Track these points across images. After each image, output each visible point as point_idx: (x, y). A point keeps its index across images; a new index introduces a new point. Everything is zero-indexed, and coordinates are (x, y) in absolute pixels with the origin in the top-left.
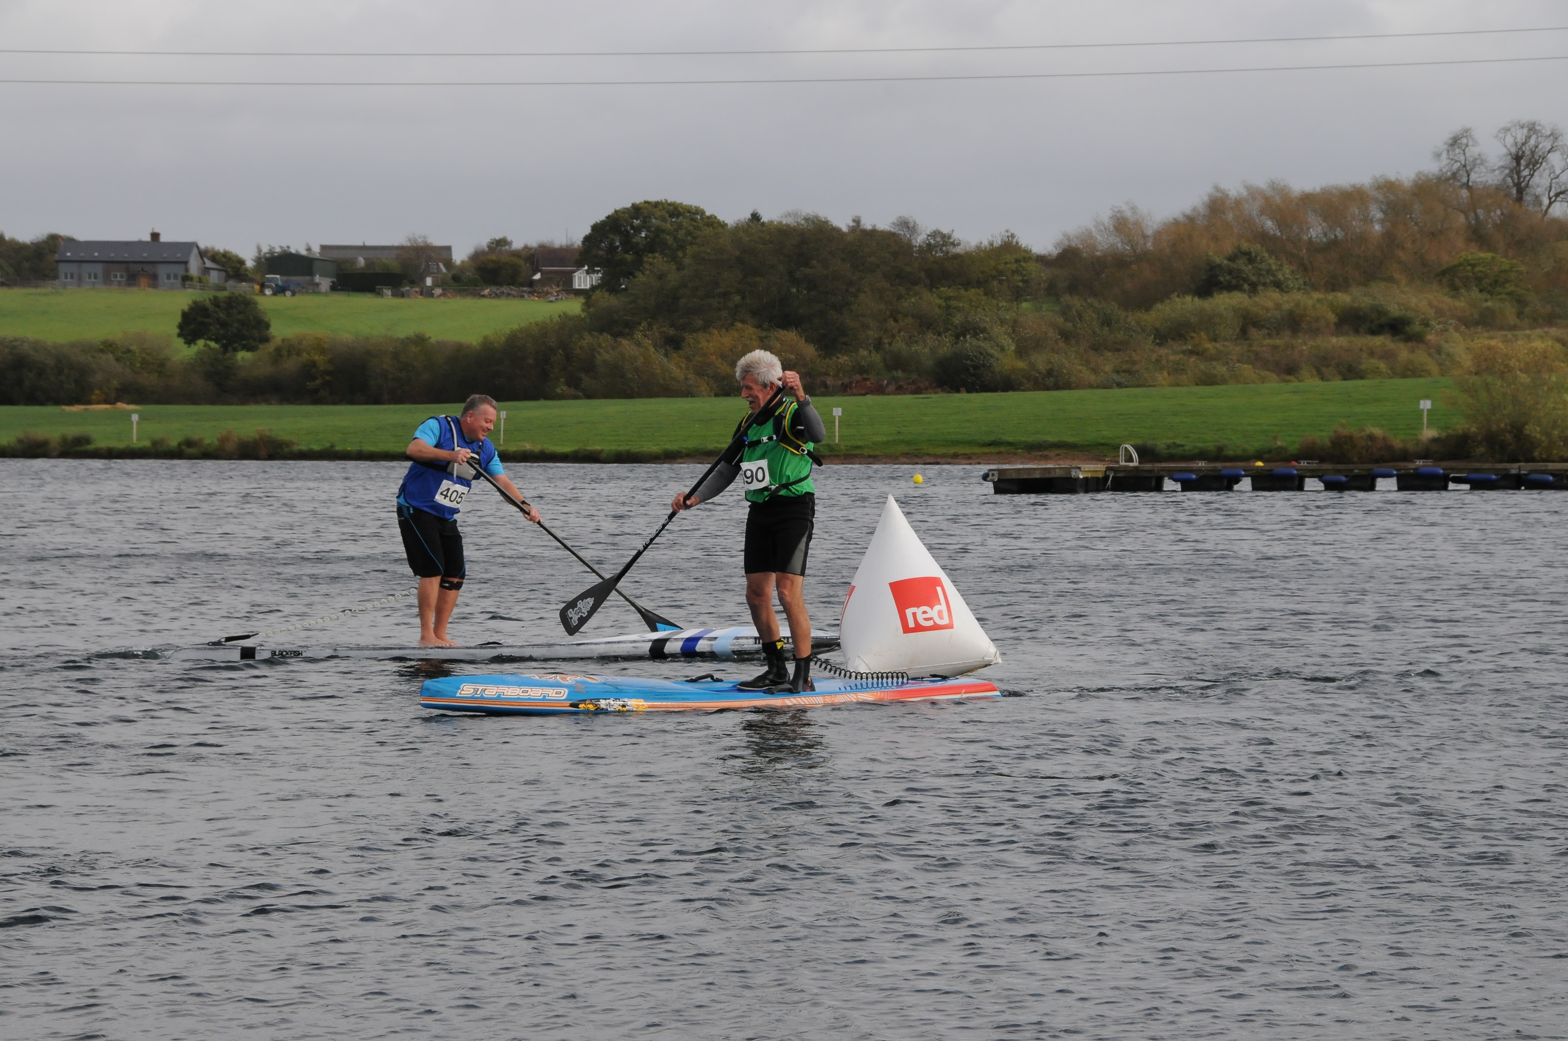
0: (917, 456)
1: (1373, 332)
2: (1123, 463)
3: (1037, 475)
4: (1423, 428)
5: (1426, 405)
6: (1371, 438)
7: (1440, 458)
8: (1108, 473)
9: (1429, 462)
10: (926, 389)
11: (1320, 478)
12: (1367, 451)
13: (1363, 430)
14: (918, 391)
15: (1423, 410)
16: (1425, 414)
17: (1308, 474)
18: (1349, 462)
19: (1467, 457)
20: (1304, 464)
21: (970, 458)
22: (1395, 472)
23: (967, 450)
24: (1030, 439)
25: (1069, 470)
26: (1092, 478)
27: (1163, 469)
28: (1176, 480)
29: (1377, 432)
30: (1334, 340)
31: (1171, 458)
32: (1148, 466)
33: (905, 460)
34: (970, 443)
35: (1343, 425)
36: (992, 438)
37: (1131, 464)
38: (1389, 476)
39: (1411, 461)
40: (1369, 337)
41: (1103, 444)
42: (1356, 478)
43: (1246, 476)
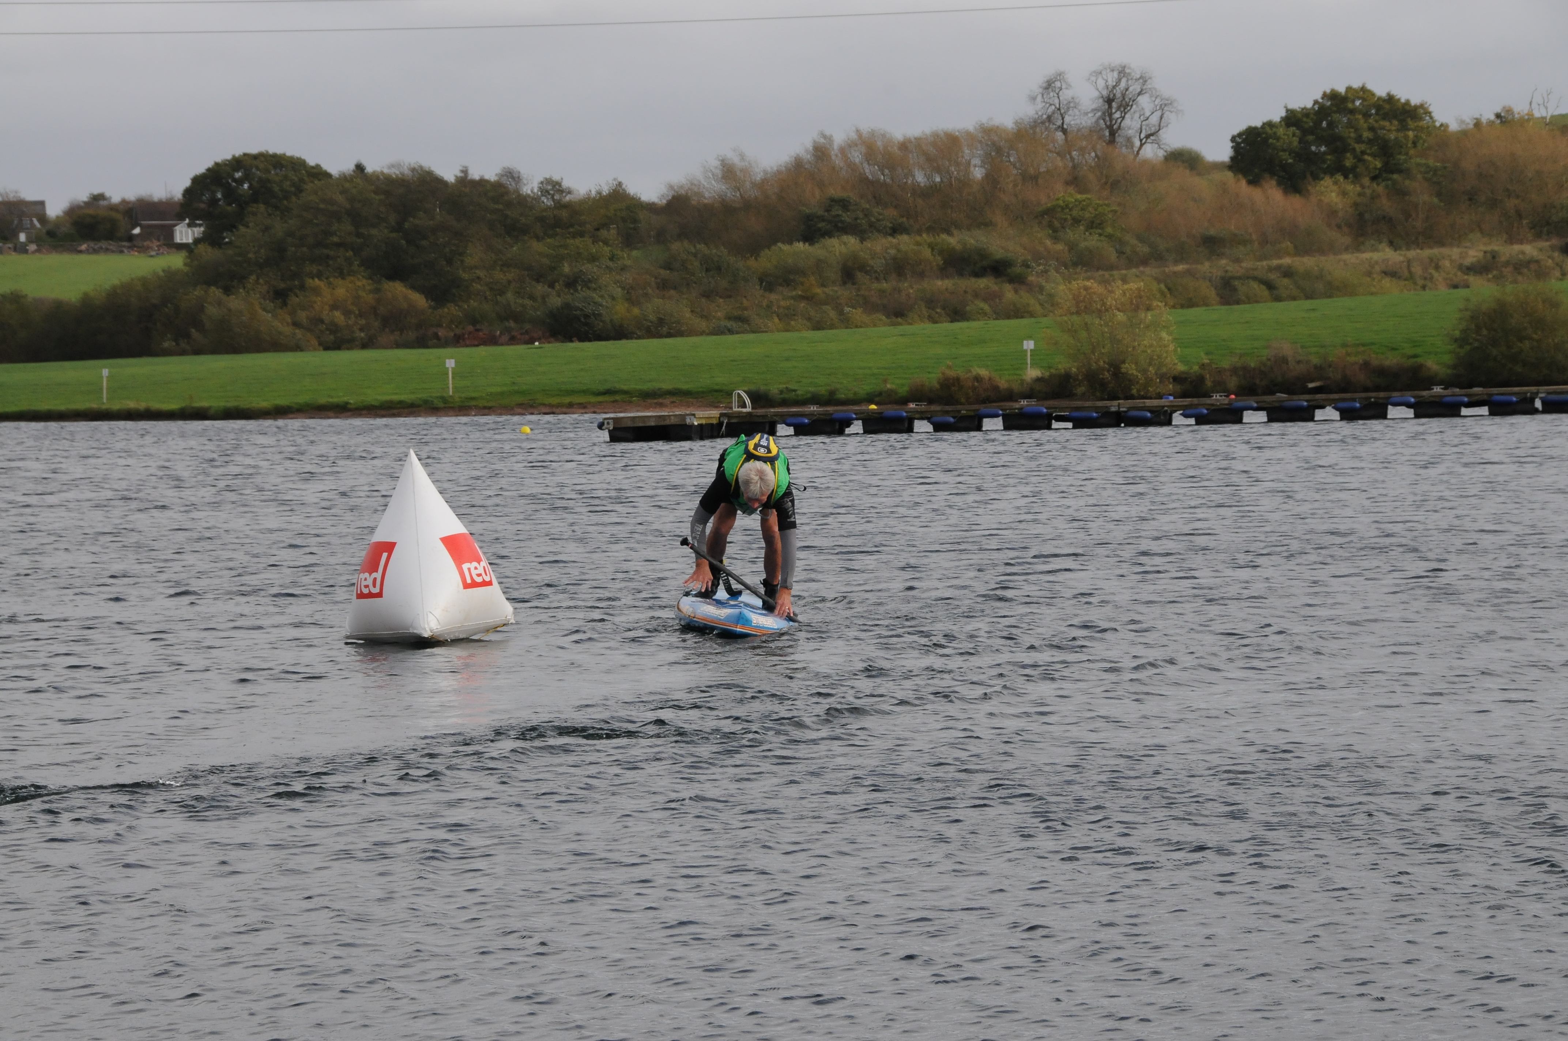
0: (531, 407)
1: (977, 275)
2: (736, 409)
3: (652, 423)
4: (1026, 368)
5: (1029, 345)
6: (978, 379)
7: (1042, 398)
8: (721, 419)
9: (1033, 402)
10: (539, 338)
11: (929, 419)
12: (974, 392)
13: (970, 371)
14: (530, 341)
15: (1026, 351)
16: (1029, 354)
17: (917, 416)
18: (957, 403)
19: (1071, 396)
20: (913, 406)
21: (584, 407)
22: (1001, 412)
23: (582, 399)
24: (645, 387)
25: (683, 417)
26: (706, 424)
27: (776, 414)
28: (788, 425)
29: (983, 372)
30: (939, 283)
31: (784, 403)
32: (760, 411)
33: (520, 410)
34: (584, 392)
35: (949, 367)
36: (607, 386)
37: (744, 410)
38: (996, 416)
39: (1016, 401)
40: (973, 280)
41: (716, 391)
42: (964, 418)
43: (857, 419)
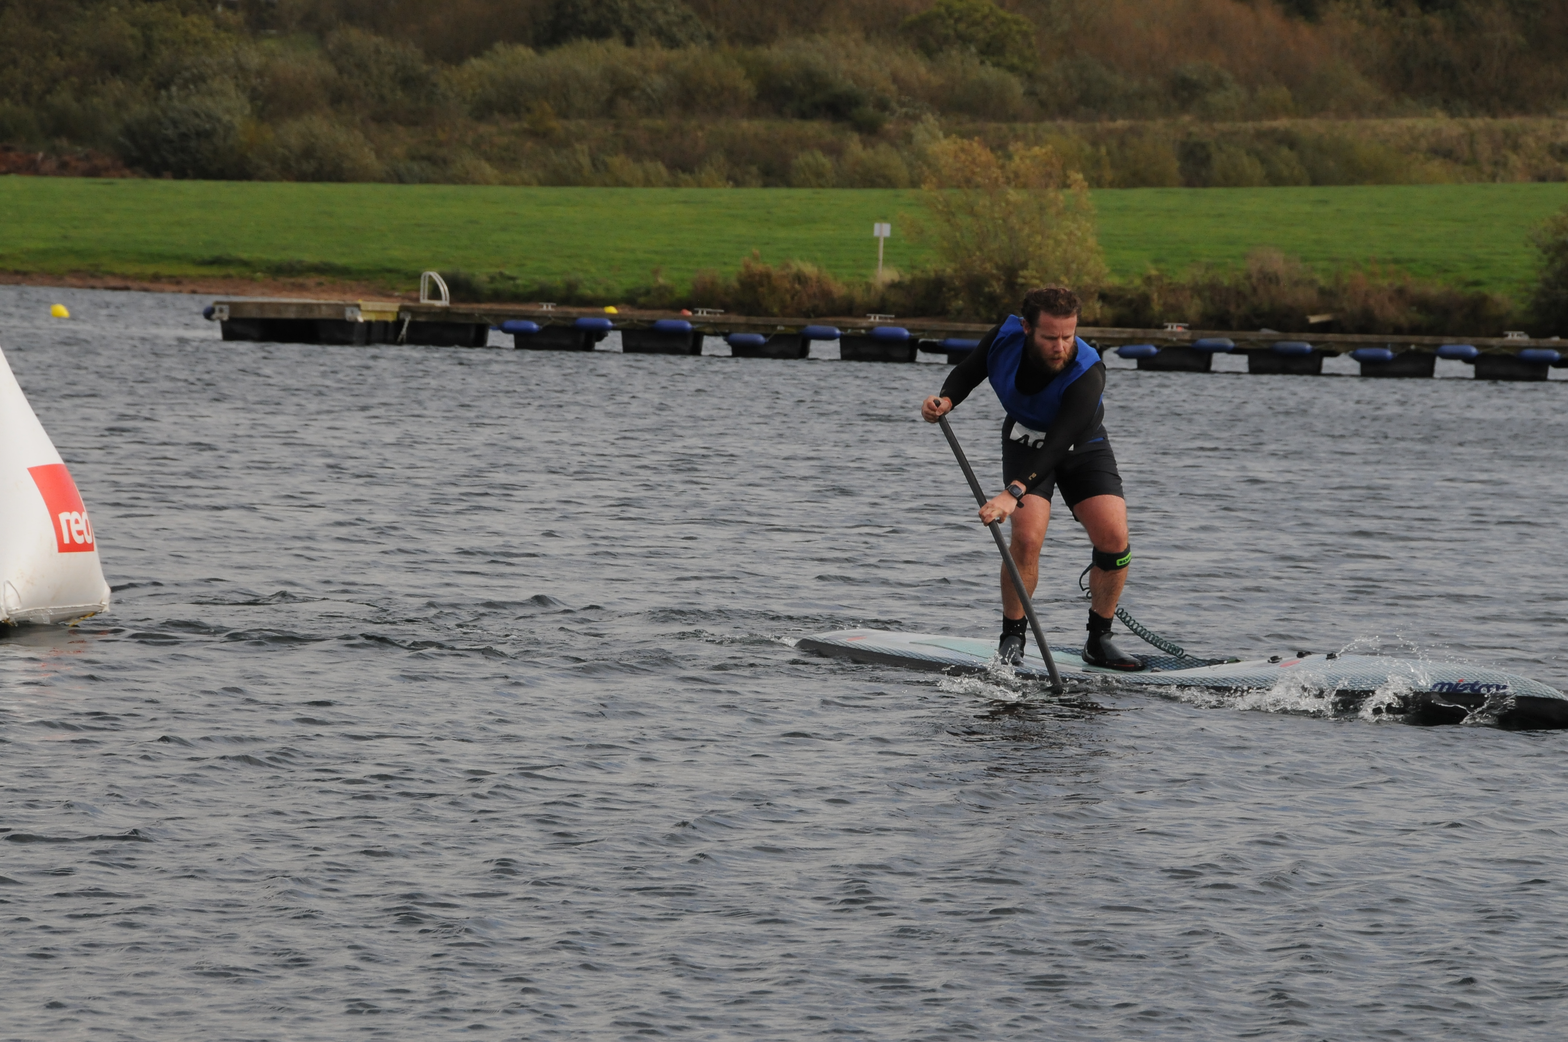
0: (93, 276)
1: (804, 116)
2: (425, 301)
3: (291, 315)
4: (876, 266)
5: (883, 230)
6: (800, 278)
7: (902, 314)
8: (402, 315)
9: (890, 319)
10: (107, 169)
11: (726, 336)
12: (792, 298)
13: (788, 266)
14: (93, 172)
15: (877, 239)
16: (882, 244)
17: (708, 330)
18: (768, 313)
19: (942, 313)
20: (703, 314)
21: (178, 283)
22: (838, 332)
23: (174, 270)
24: (277, 257)
25: (341, 308)
26: (378, 322)
27: (488, 314)
28: (506, 331)
29: (809, 269)
30: (745, 124)
31: (497, 296)
32: (463, 308)
33: (74, 281)
34: (179, 259)
35: (757, 257)
36: (216, 252)
37: (438, 303)
38: (830, 337)
39: (864, 316)
40: (797, 122)
41: (390, 271)
42: (779, 338)
43: (614, 329)
